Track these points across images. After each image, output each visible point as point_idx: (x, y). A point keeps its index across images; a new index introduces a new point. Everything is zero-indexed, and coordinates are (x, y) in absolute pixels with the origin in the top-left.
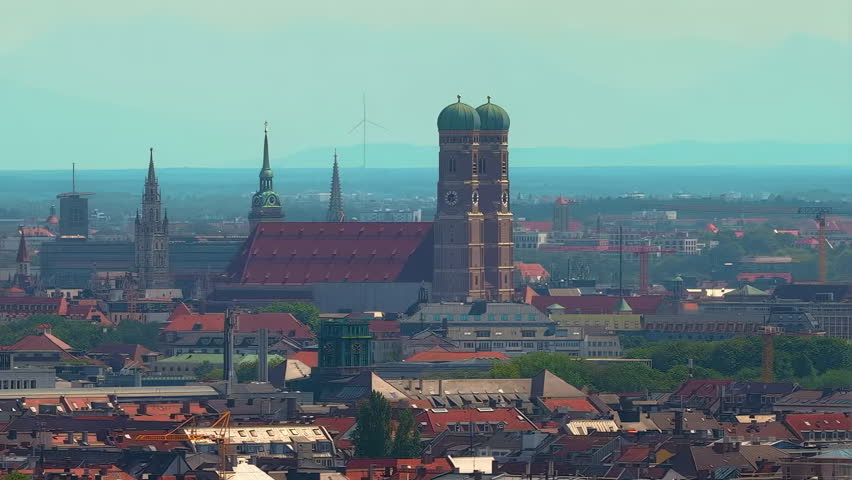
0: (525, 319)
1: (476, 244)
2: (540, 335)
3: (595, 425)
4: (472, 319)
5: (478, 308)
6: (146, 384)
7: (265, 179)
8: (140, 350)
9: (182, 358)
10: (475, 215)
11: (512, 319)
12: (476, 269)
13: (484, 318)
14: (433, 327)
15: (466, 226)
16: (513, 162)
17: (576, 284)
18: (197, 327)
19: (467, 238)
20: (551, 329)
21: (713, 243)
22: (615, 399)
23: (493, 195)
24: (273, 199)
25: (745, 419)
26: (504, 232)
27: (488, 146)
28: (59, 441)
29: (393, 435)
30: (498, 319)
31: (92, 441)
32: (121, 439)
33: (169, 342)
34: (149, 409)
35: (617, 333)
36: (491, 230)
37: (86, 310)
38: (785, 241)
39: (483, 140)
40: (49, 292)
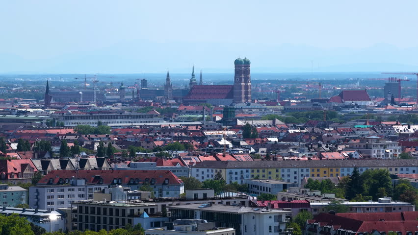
0: (259, 107)
1: (243, 90)
2: (263, 111)
3: (295, 131)
4: (247, 107)
5: (249, 104)
6: (185, 121)
7: (193, 75)
8: (174, 114)
9: (184, 116)
10: (243, 84)
11: (256, 107)
12: (243, 96)
13: (250, 107)
14: (239, 109)
15: (241, 86)
16: (251, 72)
17: (264, 99)
18: (185, 109)
19: (241, 89)
20: (266, 109)
21: (284, 90)
22: (292, 125)
23: (247, 79)
24: (195, 80)
25: (326, 129)
26: (249, 87)
27: (246, 68)
28: (176, 134)
29: (252, 133)
30: (253, 107)
31: (183, 134)
32: (190, 134)
33: (179, 112)
34: (189, 127)
35: (281, 110)
36: (246, 87)
37: (157, 105)
38: (300, 89)
39: (245, 67)
40: (146, 101)
